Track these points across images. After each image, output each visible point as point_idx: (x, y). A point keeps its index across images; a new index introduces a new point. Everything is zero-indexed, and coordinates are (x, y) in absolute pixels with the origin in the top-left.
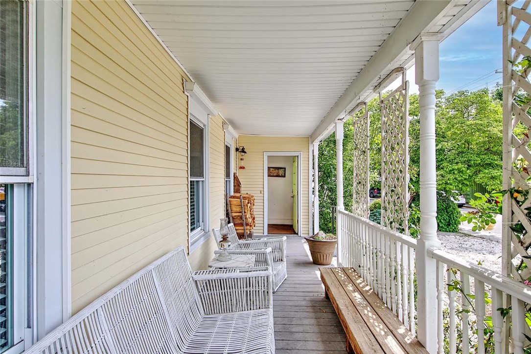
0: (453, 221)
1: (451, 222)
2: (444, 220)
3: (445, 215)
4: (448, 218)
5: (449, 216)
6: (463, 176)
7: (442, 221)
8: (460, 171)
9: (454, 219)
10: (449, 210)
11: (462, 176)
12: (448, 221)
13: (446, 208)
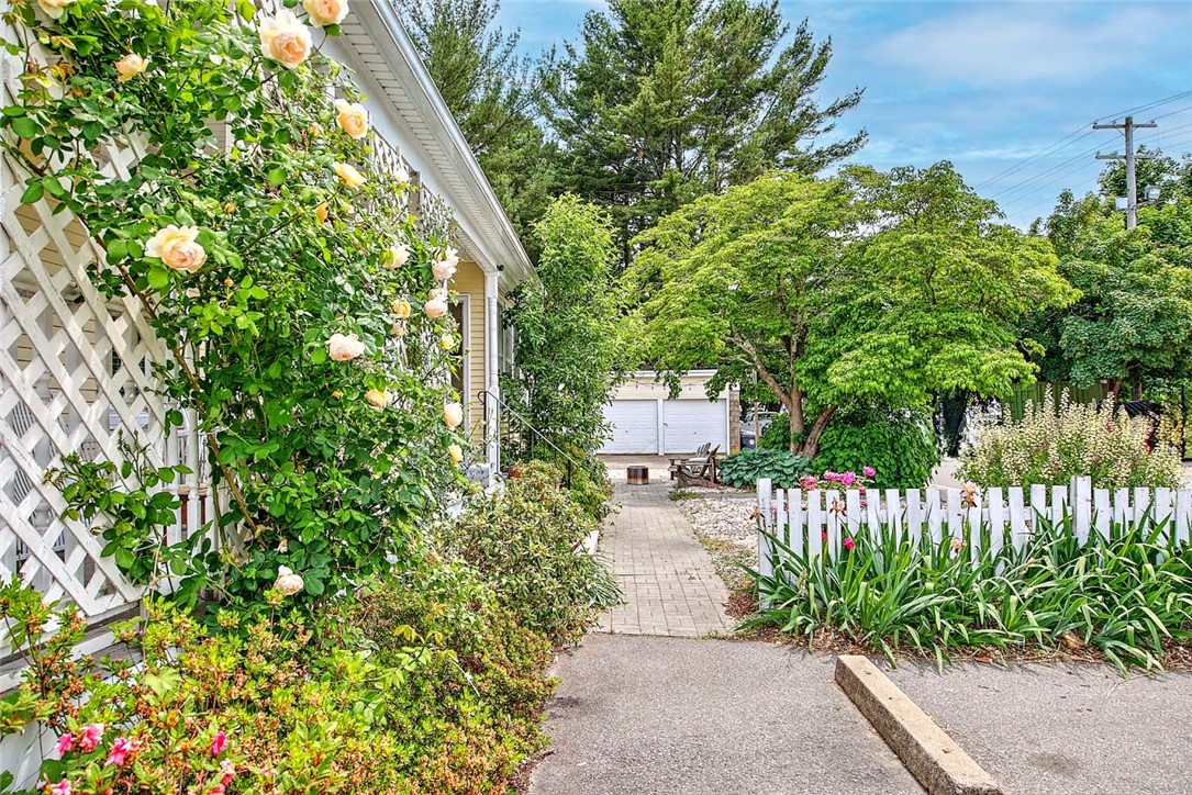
0: (908, 471)
1: (902, 473)
2: (885, 466)
3: (887, 457)
4: (893, 462)
5: (896, 459)
6: (903, 361)
7: (880, 469)
8: (894, 349)
9: (908, 465)
10: (896, 445)
11: (899, 362)
12: (894, 469)
13: (892, 441)
